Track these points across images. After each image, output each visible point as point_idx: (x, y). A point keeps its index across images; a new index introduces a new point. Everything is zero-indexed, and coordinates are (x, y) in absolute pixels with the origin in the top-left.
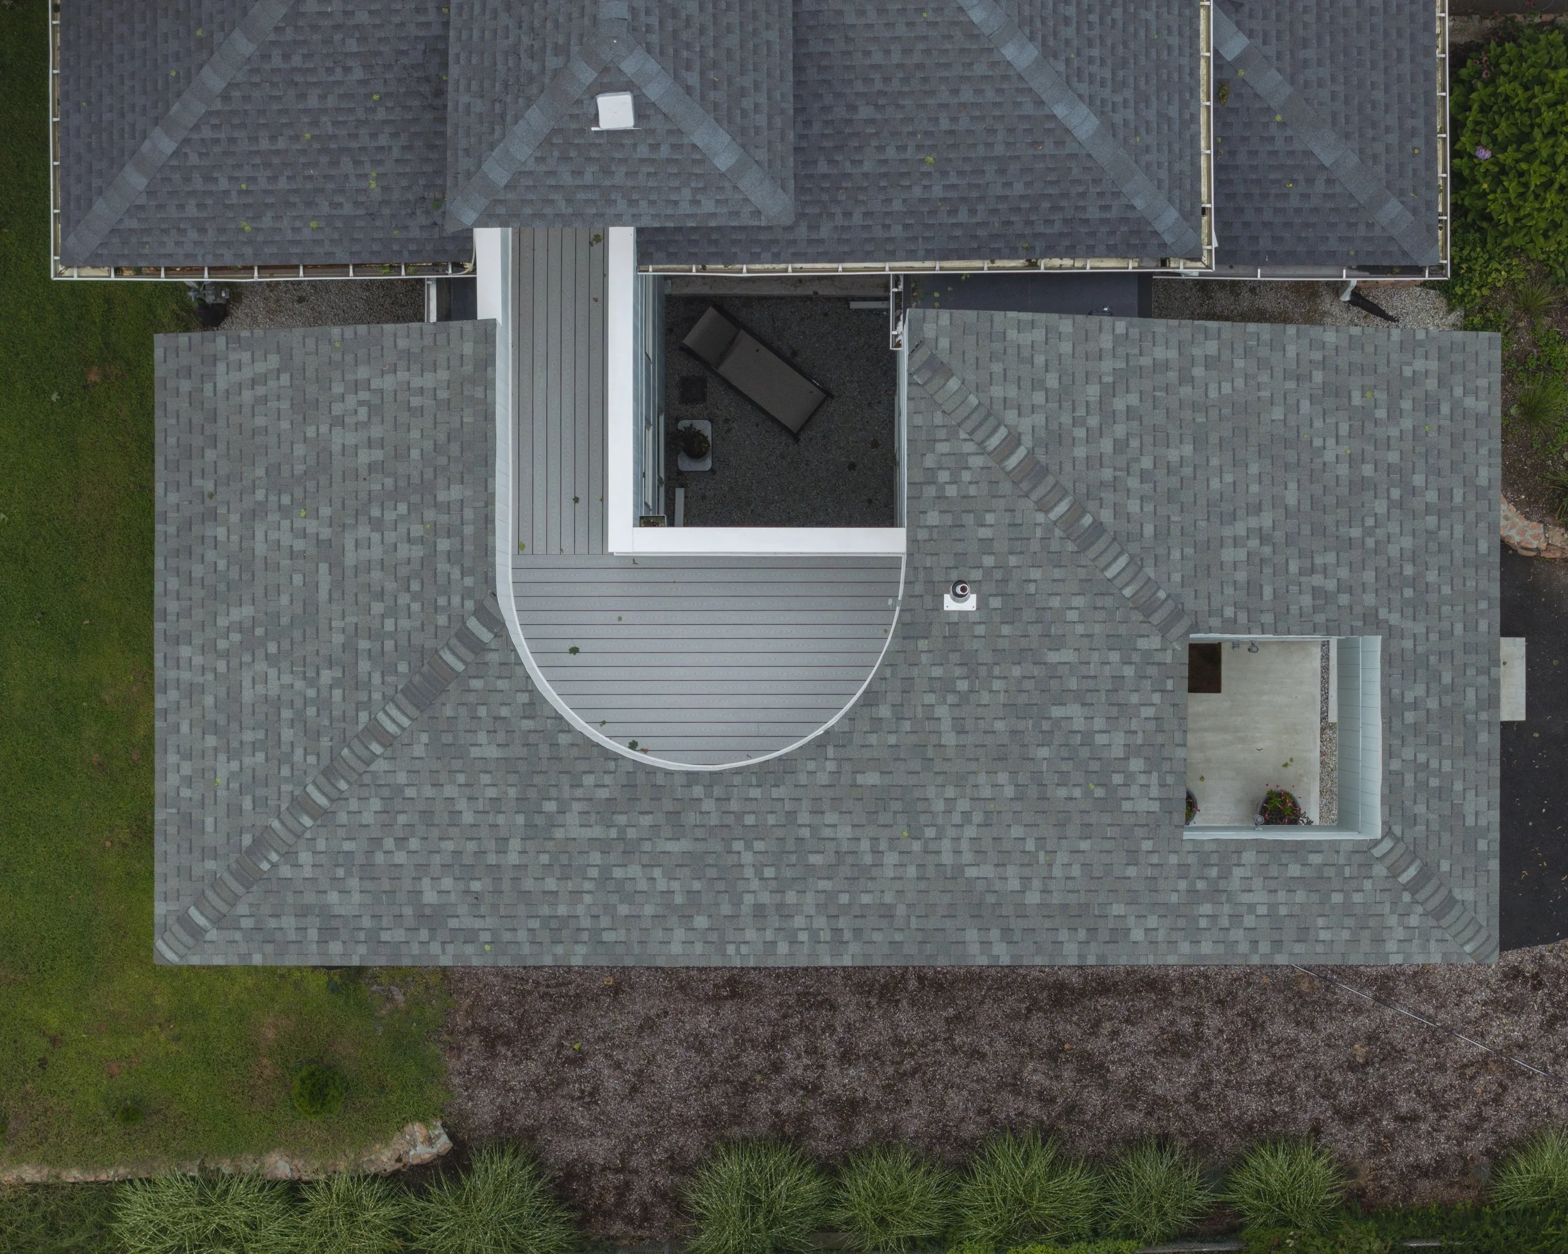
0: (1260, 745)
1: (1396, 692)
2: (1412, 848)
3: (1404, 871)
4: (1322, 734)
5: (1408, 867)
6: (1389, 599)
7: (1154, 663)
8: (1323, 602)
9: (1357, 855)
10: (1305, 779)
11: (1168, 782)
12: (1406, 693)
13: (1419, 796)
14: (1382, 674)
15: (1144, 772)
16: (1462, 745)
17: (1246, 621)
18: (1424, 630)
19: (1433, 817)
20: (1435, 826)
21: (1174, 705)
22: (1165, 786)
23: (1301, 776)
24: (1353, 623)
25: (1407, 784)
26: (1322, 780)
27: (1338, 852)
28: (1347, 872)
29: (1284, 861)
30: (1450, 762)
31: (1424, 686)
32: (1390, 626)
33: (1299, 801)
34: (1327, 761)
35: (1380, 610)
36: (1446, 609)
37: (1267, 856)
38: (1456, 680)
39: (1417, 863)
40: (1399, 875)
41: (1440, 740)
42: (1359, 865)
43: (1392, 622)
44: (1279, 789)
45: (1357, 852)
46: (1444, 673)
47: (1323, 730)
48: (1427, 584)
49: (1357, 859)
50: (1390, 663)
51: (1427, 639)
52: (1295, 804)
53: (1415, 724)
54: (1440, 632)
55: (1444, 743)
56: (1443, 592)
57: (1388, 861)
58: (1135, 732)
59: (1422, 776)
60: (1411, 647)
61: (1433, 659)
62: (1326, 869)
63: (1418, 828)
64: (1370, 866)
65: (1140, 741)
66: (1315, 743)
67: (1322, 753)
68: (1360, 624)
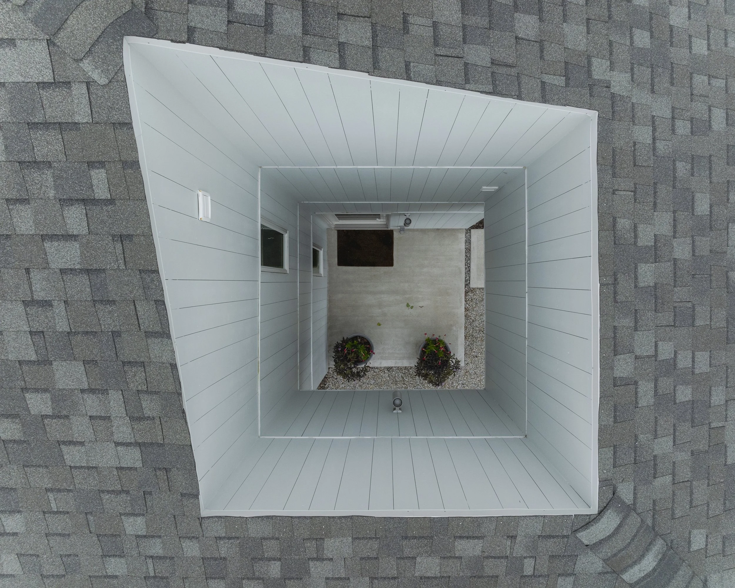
0: (421, 304)
1: (624, 223)
2: (649, 522)
3: (635, 563)
4: (466, 296)
5: (643, 556)
6: (611, 43)
7: (46, 125)
8: (484, 22)
9: (550, 543)
10: (454, 328)
11: (148, 413)
12: (641, 227)
13: (661, 422)
14: (600, 187)
15: (92, 391)
16: (724, 324)
17: (298, 31)
18: (668, 114)
19: (683, 456)
20: (685, 473)
21: (121, 238)
22: (141, 419)
23: (451, 325)
24: (546, 78)
25: (643, 402)
26: (466, 328)
27: (513, 538)
28: (528, 568)
29: (407, 552)
30: (707, 354)
31: (668, 217)
32: (613, 95)
33: (450, 347)
34: (469, 314)
35: (595, 62)
36: (700, 80)
37: (375, 545)
38: (716, 209)
39: (659, 546)
40: (625, 570)
41: (693, 318)
42: (552, 557)
43: (615, 89)
44: (435, 337)
45: (550, 537)
46: (698, 196)
47: (466, 293)
48: (671, 27)
49: (551, 546)
50: (613, 167)
51: (673, 130)
52: (446, 349)
53: (655, 287)
54: (692, 120)
55: (699, 322)
56: (696, 49)
57: (607, 551)
58: (47, 304)
59: (665, 384)
60: (649, 141)
61: (682, 168)
62: (490, 563)
63: (658, 482)
64: (573, 558)
65: (62, 326)
66: (461, 302)
67: (466, 309)
68: (560, 81)
